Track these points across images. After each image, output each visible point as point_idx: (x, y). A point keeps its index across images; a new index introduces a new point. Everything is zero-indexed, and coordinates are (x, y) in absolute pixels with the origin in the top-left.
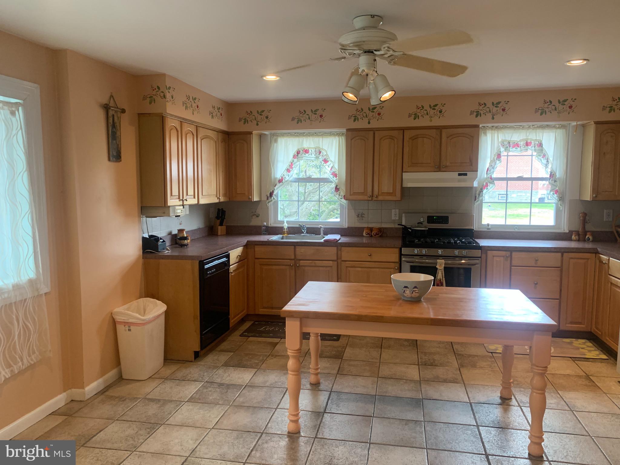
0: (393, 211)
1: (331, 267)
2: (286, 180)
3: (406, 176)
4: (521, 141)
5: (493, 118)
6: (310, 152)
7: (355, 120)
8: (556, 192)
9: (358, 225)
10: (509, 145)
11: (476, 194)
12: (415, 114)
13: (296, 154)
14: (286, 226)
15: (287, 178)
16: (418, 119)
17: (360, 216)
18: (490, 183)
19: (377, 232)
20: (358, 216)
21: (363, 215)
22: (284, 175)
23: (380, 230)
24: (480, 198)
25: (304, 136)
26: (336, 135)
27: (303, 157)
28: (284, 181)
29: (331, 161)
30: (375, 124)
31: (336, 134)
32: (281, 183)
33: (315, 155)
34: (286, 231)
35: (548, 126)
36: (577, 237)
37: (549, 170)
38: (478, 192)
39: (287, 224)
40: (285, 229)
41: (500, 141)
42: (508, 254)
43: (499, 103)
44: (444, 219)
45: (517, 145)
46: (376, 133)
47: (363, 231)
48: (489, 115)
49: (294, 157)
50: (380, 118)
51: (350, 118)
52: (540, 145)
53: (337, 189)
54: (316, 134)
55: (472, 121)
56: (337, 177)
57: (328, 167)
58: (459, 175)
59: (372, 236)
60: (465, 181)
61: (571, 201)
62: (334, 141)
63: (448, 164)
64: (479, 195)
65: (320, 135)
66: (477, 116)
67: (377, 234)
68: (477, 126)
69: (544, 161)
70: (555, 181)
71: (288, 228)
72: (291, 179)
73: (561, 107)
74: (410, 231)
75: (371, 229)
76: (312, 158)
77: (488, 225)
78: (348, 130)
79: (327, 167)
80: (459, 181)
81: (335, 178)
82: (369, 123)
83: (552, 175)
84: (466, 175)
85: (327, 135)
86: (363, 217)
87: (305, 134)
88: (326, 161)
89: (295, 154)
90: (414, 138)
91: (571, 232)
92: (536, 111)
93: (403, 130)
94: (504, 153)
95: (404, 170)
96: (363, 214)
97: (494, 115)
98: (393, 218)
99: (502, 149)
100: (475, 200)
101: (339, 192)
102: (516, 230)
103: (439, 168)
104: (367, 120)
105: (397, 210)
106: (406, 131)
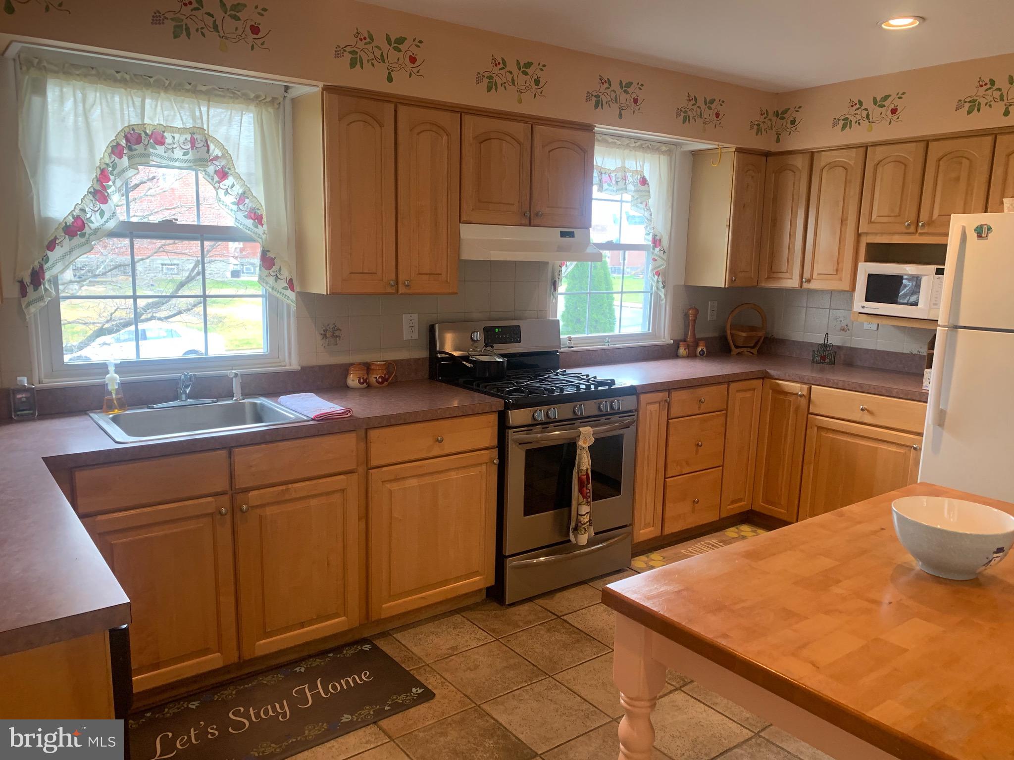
0: (406, 318)
2: (93, 226)
3: (468, 232)
5: (620, 116)
6: (169, 140)
7: (353, 64)
8: (659, 272)
9: (326, 359)
11: (554, 276)
12: (490, 78)
13: (123, 142)
14: (113, 380)
15: (96, 221)
16: (496, 90)
17: (331, 334)
19: (385, 375)
20: (324, 336)
21: (337, 333)
22: (83, 210)
25: (148, 85)
26: (252, 100)
27: (148, 156)
28: (87, 230)
29: (238, 177)
30: (403, 86)
31: (252, 95)
32: (77, 240)
33: (185, 154)
34: (118, 399)
36: (687, 351)
37: (651, 231)
38: (557, 273)
39: (117, 376)
40: (114, 393)
43: (629, 85)
48: (615, 107)
49: (116, 150)
50: (415, 70)
51: (339, 53)
53: (267, 261)
54: (189, 87)
56: (265, 226)
57: (227, 192)
58: (563, 234)
59: (369, 386)
61: (674, 287)
62: (245, 118)
64: (559, 279)
65: (201, 92)
66: (596, 106)
67: (385, 380)
68: (588, 128)
69: (646, 214)
70: (658, 253)
71: (123, 384)
72: (111, 225)
73: (706, 113)
74: (468, 365)
75: (368, 367)
76: (176, 160)
77: (570, 338)
78: (329, 89)
79: (221, 192)
80: (560, 249)
81: (258, 229)
82: (390, 79)
83: (655, 241)
84: (573, 235)
85: (224, 97)
86: (337, 337)
87: (151, 80)
88: (223, 175)
89: (118, 144)
90: (484, 139)
91: (677, 344)
92: (676, 114)
93: (461, 111)
95: (463, 218)
96: (336, 329)
97: (622, 109)
98: (408, 336)
100: (555, 290)
101: (274, 268)
102: (609, 346)
103: (529, 217)
104: (382, 70)
105: (415, 317)
106: (467, 118)
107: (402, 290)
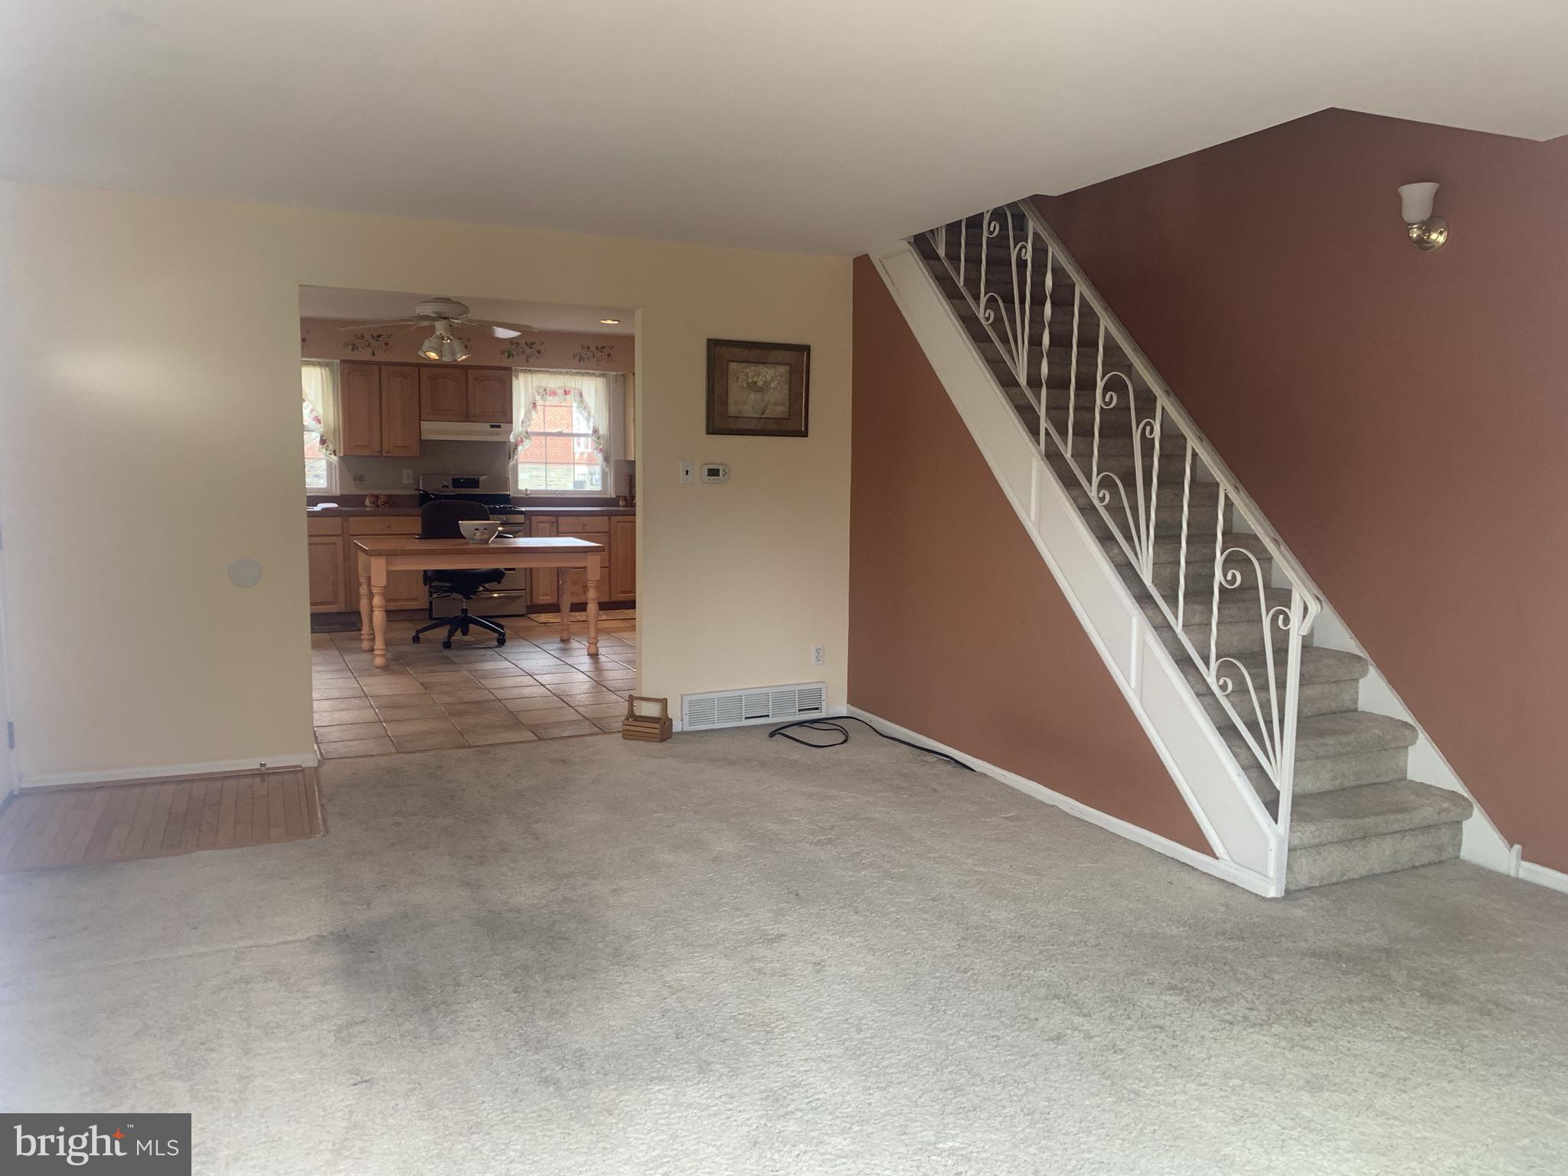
0: (405, 471)
1: (335, 544)
3: (425, 425)
4: (559, 388)
5: (528, 361)
7: (353, 350)
8: (601, 451)
9: (356, 492)
10: (546, 392)
11: (509, 451)
17: (359, 479)
18: (526, 438)
20: (355, 480)
21: (362, 479)
23: (389, 497)
24: (515, 457)
29: (310, 401)
30: (381, 357)
35: (587, 374)
36: (624, 502)
37: (591, 425)
38: (512, 450)
41: (534, 386)
42: (553, 519)
43: (533, 343)
44: (474, 483)
45: (554, 393)
46: (383, 368)
47: (365, 500)
48: (523, 357)
50: (389, 349)
51: (346, 345)
52: (581, 395)
53: (323, 442)
55: (504, 362)
56: (322, 424)
58: (492, 426)
59: (378, 506)
60: (498, 434)
61: (615, 461)
63: (477, 413)
64: (514, 453)
66: (509, 357)
67: (385, 503)
68: (509, 369)
69: (586, 415)
70: (599, 438)
73: (599, 354)
74: (433, 497)
75: (377, 497)
77: (526, 490)
78: (342, 361)
80: (491, 434)
81: (318, 426)
82: (373, 354)
83: (595, 431)
84: (499, 427)
86: (363, 481)
90: (434, 379)
91: (618, 498)
92: (574, 357)
93: (419, 366)
94: (540, 402)
95: (422, 418)
96: (363, 476)
97: (528, 357)
98: (405, 482)
99: (538, 398)
100: (510, 458)
101: (325, 445)
102: (559, 496)
103: (467, 417)
104: (370, 350)
105: (411, 471)
106: (423, 369)
107: (384, 454)
